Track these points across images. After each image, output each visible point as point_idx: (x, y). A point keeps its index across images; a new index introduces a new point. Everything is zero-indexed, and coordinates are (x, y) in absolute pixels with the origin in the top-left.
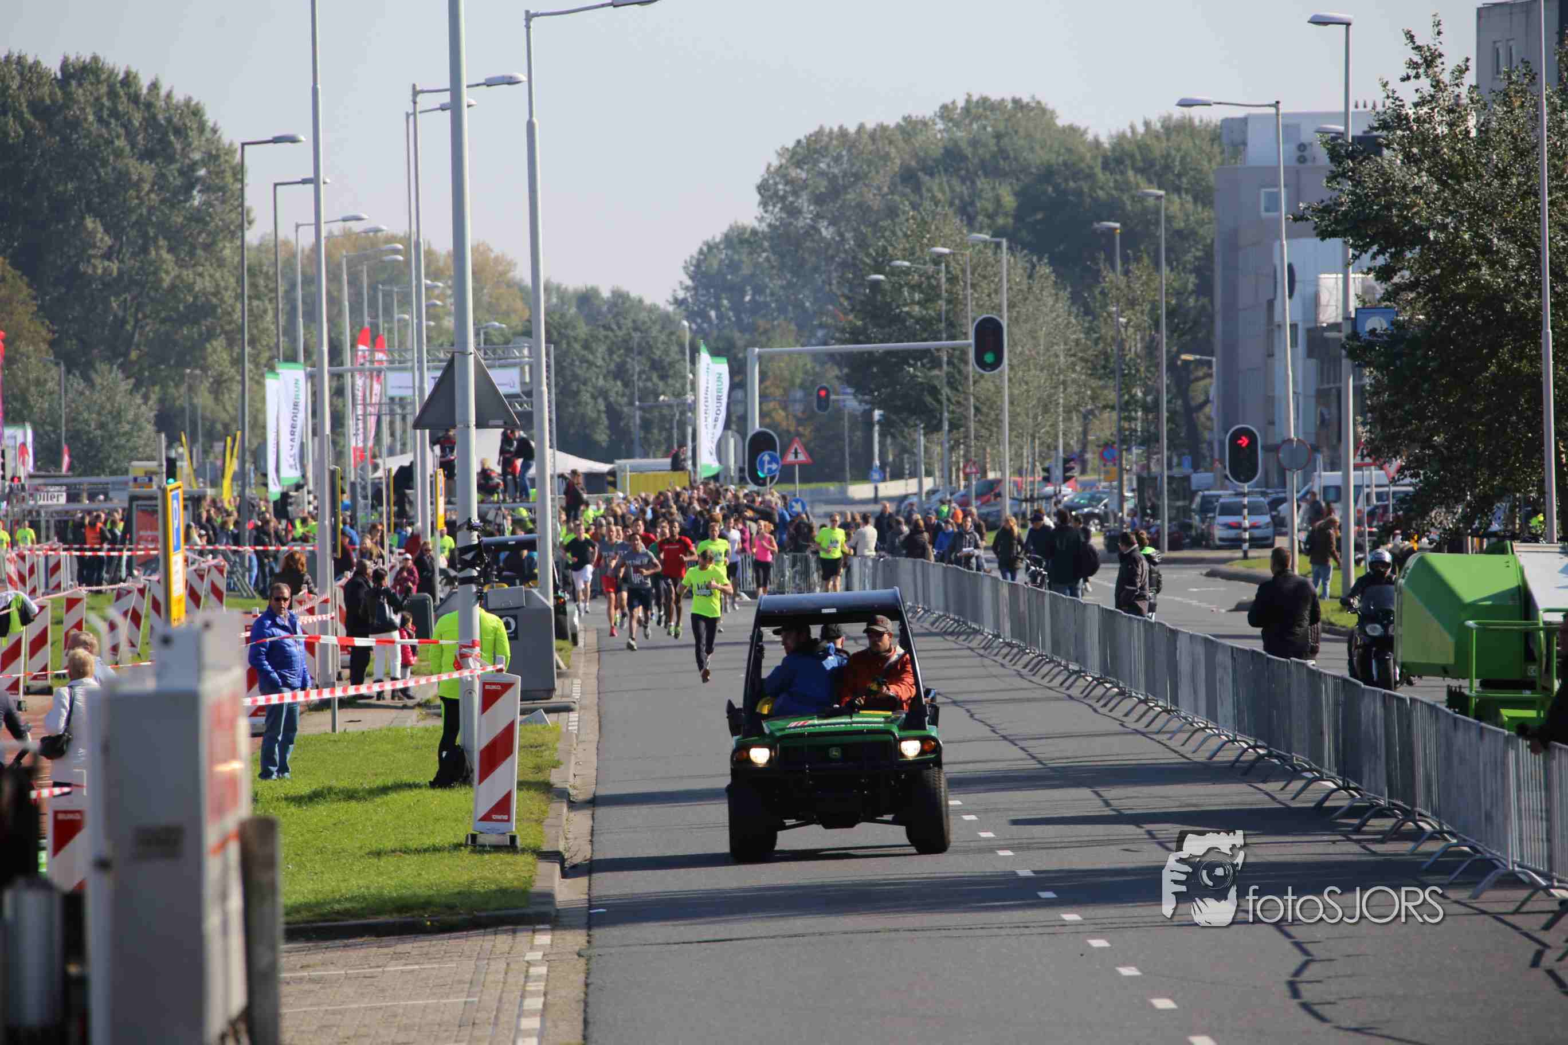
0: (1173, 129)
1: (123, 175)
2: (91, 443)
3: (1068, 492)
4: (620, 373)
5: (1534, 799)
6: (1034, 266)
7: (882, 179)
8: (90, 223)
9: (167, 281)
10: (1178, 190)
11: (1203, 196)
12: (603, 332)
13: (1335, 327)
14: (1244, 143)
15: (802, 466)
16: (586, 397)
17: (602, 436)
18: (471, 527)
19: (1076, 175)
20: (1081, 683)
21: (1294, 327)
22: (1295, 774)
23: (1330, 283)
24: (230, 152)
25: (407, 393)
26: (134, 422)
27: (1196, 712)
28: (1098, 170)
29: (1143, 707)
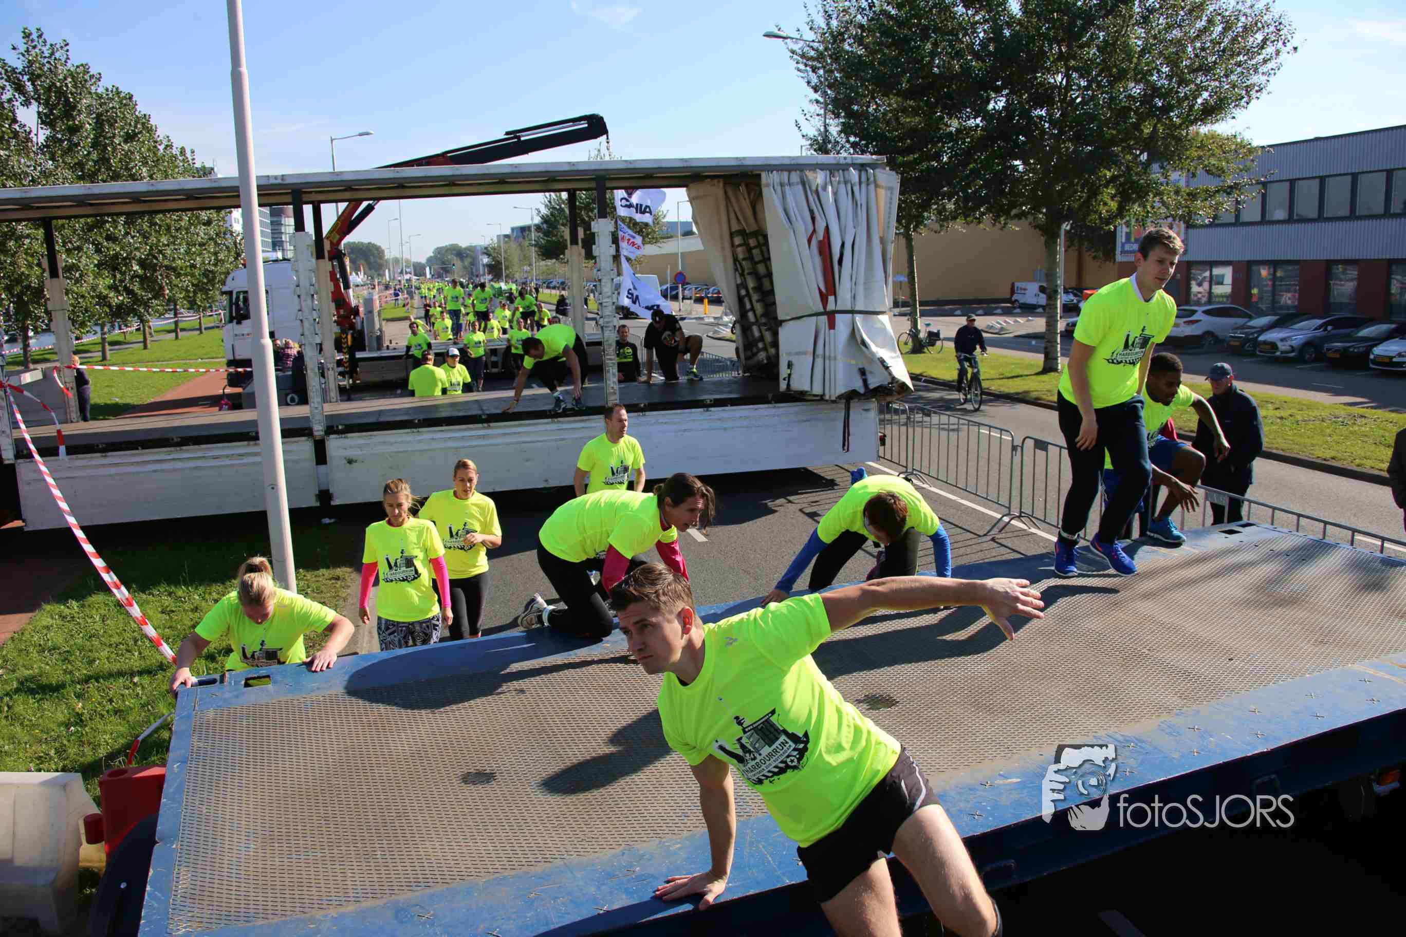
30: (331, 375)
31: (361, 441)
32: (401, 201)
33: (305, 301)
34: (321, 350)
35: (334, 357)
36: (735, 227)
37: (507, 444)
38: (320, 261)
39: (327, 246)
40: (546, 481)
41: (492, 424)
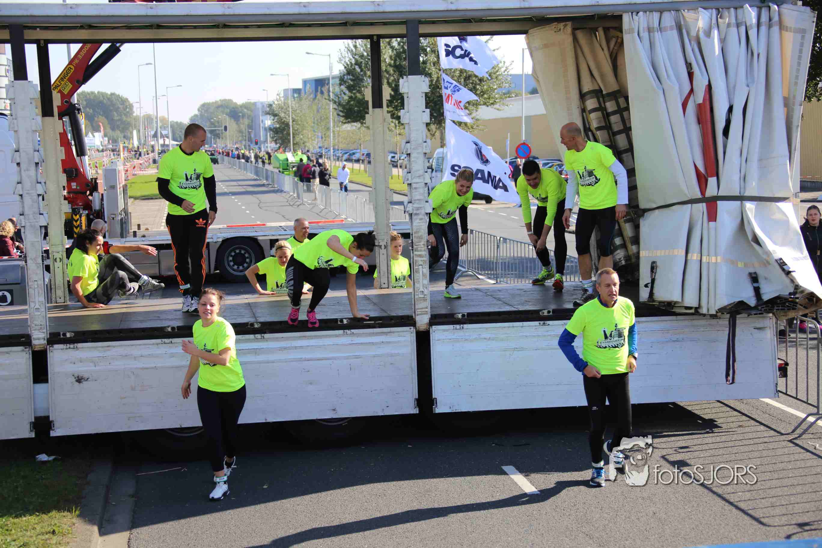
1: (118, 107)
6: (231, 119)
7: (213, 108)
8: (114, 112)
9: (124, 120)
10: (249, 110)
11: (252, 111)
12: (178, 127)
13: (267, 127)
14: (256, 105)
19: (236, 109)
21: (262, 127)
23: (266, 121)
28: (239, 108)
30: (57, 267)
31: (95, 354)
32: (156, 44)
33: (28, 170)
34: (46, 235)
35: (63, 245)
36: (587, 86)
37: (286, 361)
38: (48, 119)
39: (57, 100)
40: (334, 410)
41: (267, 336)
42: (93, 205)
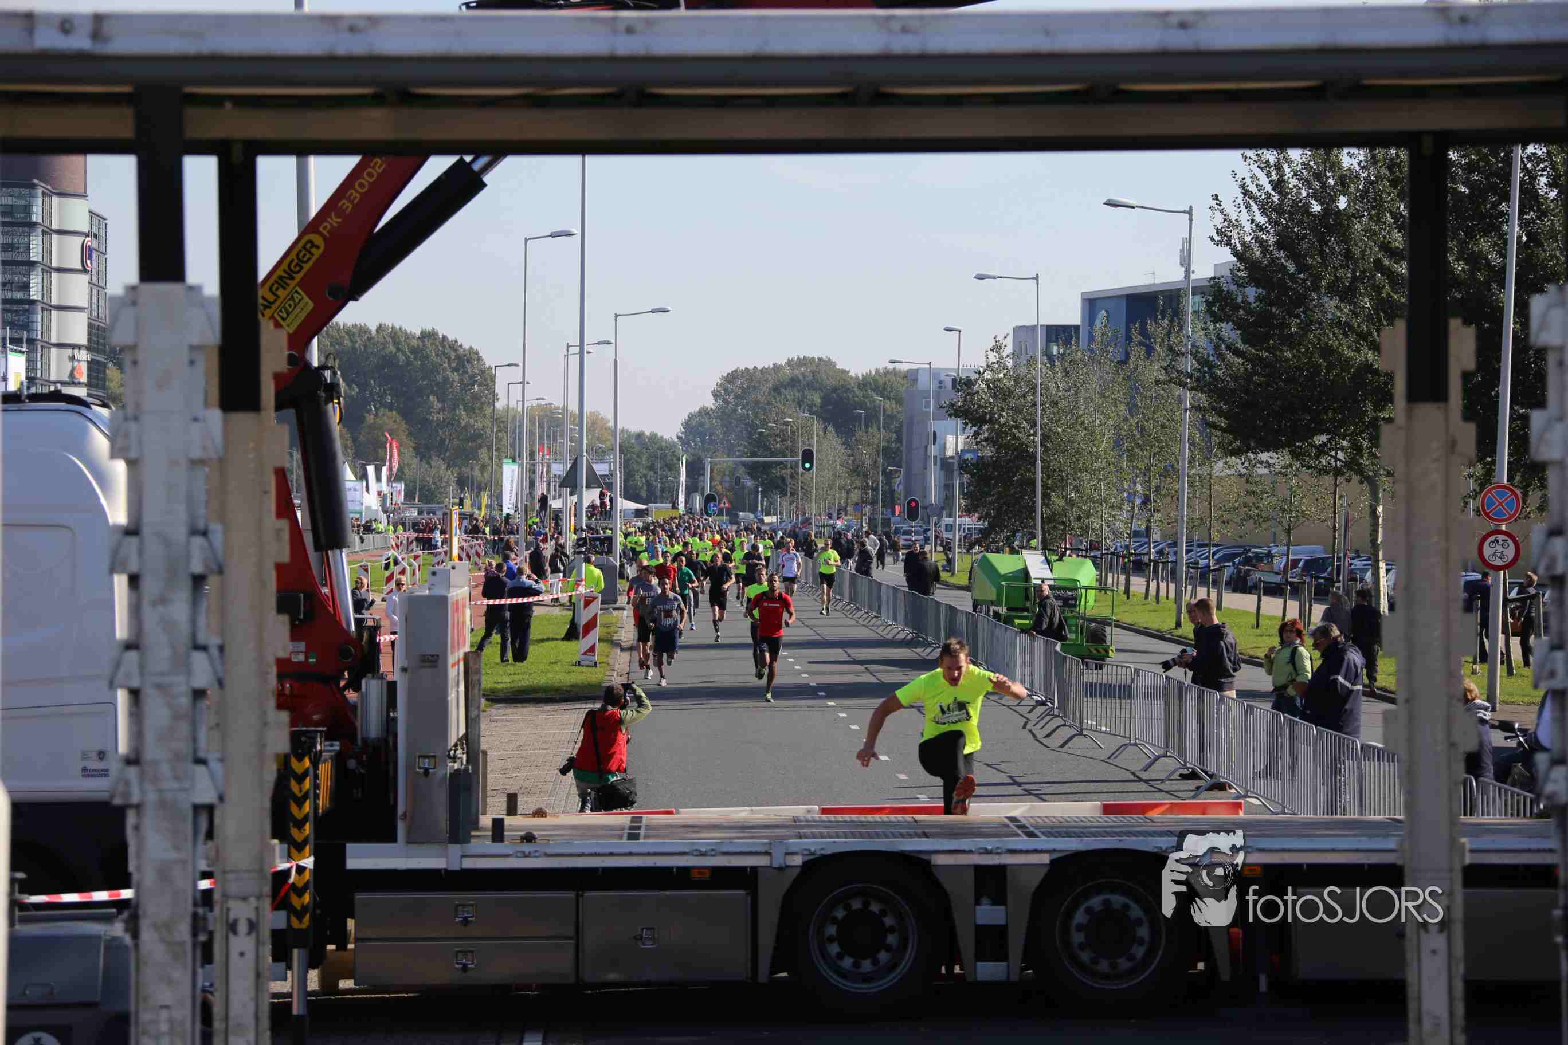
0: (887, 372)
1: (446, 379)
2: (429, 490)
3: (839, 524)
4: (652, 468)
5: (1026, 658)
6: (825, 428)
7: (765, 388)
8: (431, 398)
9: (463, 423)
10: (889, 399)
11: (899, 401)
12: (644, 451)
13: (952, 458)
14: (917, 380)
15: (727, 509)
16: (637, 477)
17: (644, 494)
18: (582, 530)
19: (847, 390)
20: (841, 604)
21: (935, 457)
22: (929, 645)
23: (950, 440)
24: (490, 368)
25: (561, 473)
26: (447, 482)
27: (888, 618)
28: (856, 389)
29: (866, 615)
35: (257, 864)
38: (241, 420)
39: (273, 352)
42: (358, 724)
